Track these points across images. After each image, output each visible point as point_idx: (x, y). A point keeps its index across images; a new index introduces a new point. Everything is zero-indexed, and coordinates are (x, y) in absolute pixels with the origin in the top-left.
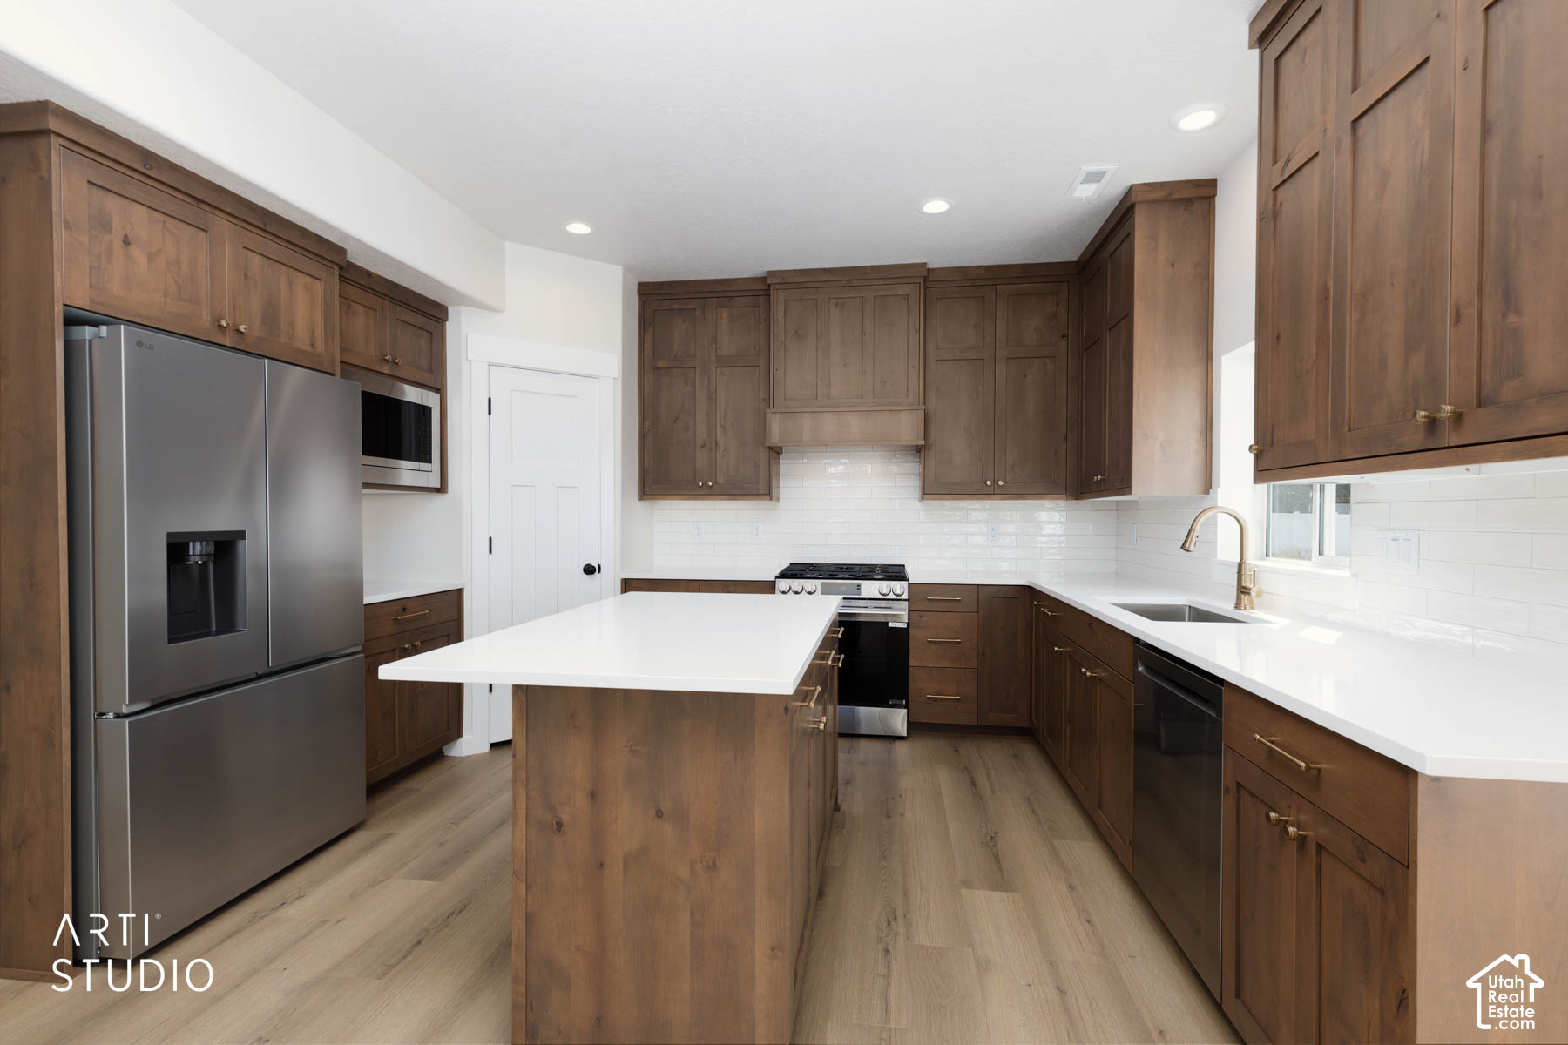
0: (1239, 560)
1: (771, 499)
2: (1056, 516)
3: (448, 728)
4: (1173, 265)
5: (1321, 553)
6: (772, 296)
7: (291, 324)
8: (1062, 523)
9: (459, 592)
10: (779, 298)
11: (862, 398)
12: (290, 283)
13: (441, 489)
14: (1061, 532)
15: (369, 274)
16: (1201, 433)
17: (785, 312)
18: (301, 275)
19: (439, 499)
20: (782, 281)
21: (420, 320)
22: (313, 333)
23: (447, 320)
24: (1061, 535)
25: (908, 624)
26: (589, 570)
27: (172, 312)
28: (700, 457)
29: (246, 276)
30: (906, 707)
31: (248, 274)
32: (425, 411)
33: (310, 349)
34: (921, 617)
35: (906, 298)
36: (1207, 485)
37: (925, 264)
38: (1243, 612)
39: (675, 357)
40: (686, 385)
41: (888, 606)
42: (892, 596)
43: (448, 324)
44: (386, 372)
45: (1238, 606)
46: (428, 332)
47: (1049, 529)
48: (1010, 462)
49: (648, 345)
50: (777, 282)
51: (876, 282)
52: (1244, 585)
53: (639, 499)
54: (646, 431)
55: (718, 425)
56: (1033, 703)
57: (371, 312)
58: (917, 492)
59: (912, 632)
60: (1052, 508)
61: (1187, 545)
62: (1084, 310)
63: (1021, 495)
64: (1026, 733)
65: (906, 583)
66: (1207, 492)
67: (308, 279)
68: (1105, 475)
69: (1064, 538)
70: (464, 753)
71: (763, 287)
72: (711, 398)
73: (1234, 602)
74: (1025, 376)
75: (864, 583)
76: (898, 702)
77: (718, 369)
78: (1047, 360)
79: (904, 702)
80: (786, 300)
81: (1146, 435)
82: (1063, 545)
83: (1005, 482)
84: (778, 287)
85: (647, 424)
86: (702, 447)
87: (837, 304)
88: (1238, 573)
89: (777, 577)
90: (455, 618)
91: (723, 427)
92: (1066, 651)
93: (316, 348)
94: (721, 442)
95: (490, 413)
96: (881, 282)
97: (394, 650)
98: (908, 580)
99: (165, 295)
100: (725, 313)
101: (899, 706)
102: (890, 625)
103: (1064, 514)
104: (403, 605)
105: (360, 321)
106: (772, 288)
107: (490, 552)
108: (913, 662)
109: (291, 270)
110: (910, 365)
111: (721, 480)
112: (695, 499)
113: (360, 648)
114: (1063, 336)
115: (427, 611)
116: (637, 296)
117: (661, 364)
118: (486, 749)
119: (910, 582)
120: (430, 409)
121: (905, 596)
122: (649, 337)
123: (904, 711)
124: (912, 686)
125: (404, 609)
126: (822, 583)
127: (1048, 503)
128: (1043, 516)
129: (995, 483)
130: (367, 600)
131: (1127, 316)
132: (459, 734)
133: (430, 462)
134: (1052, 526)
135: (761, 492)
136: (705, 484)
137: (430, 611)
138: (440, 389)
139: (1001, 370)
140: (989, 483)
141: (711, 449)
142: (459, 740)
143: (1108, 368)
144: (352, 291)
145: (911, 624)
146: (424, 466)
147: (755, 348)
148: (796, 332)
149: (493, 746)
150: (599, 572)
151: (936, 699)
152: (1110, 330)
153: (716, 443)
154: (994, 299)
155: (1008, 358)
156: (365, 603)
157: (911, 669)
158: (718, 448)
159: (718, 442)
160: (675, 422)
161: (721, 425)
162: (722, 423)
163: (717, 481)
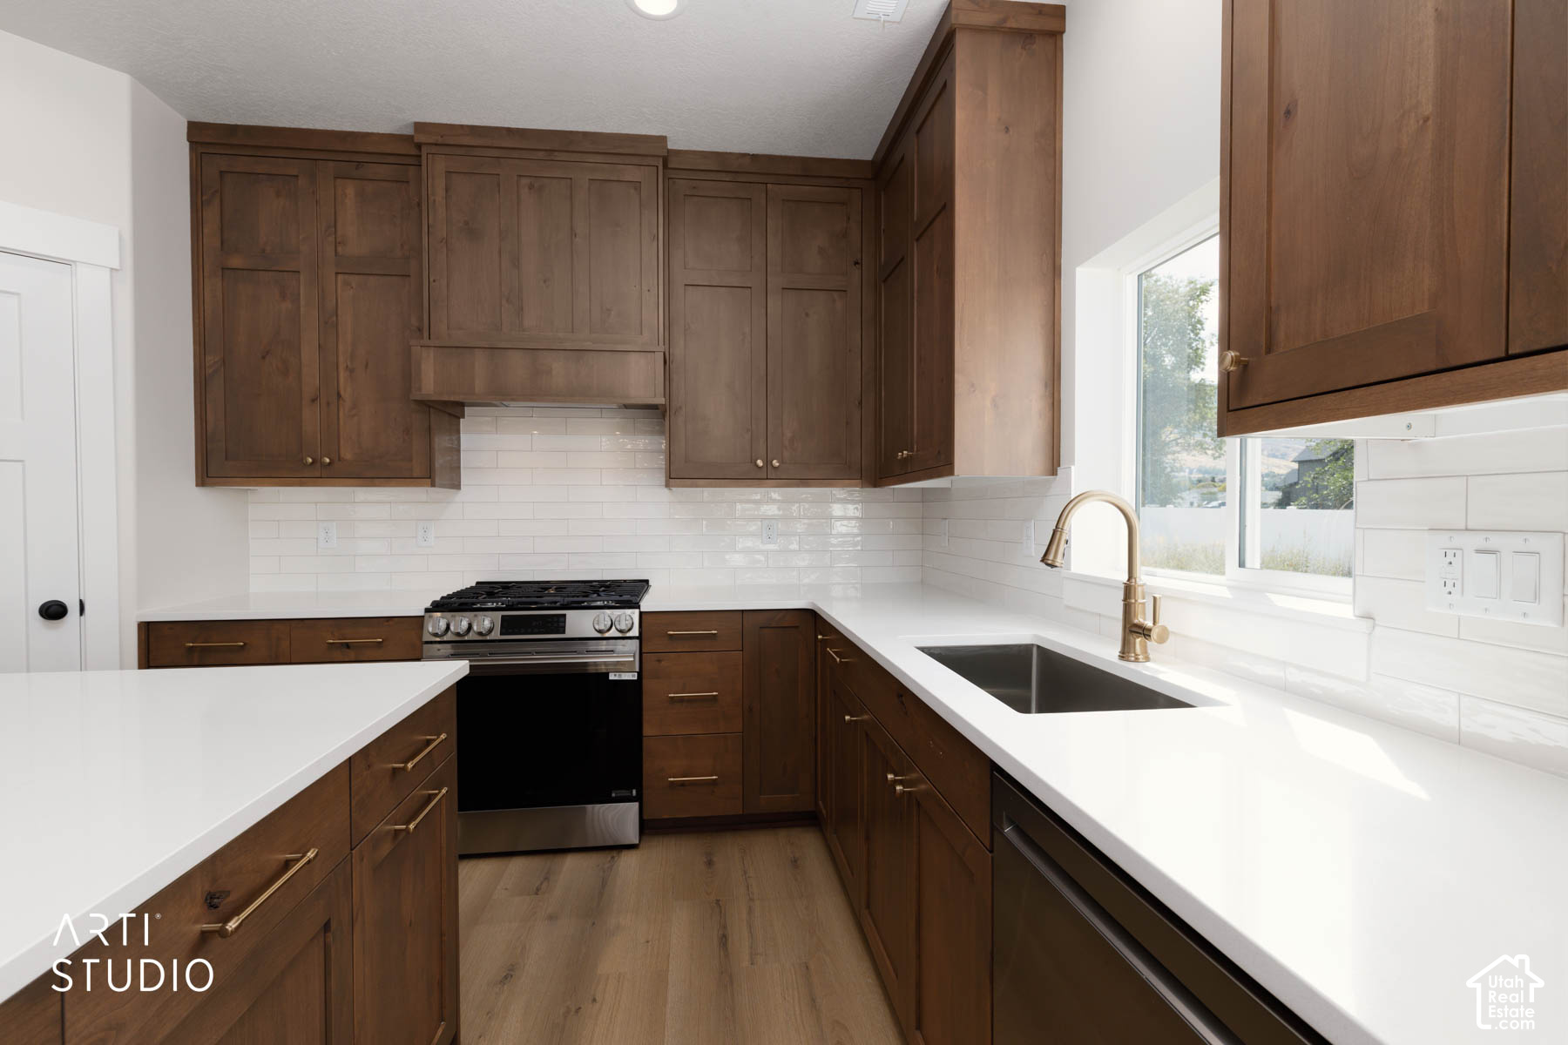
0: (1125, 578)
1: (433, 485)
2: (852, 510)
4: (1007, 129)
5: (1242, 564)
6: (424, 168)
8: (857, 518)
10: (437, 167)
11: (573, 332)
14: (856, 531)
16: (1046, 386)
17: (447, 191)
20: (440, 140)
24: (857, 535)
25: (640, 674)
26: (51, 611)
28: (311, 419)
30: (639, 799)
34: (659, 661)
35: (637, 185)
36: (1054, 460)
37: (663, 139)
38: (1132, 665)
39: (264, 251)
40: (282, 298)
41: (610, 648)
42: (613, 633)
45: (1124, 655)
47: (840, 527)
48: (788, 434)
49: (211, 227)
50: (431, 141)
51: (592, 158)
52: (1136, 621)
53: (197, 485)
54: (209, 371)
55: (342, 367)
56: (819, 779)
58: (661, 477)
59: (647, 684)
60: (842, 499)
61: (1051, 557)
62: (882, 227)
63: (803, 481)
64: (808, 819)
65: (637, 611)
66: (1054, 472)
68: (912, 452)
69: (859, 539)
71: (414, 151)
72: (330, 324)
73: (1119, 648)
74: (807, 315)
75: (571, 615)
76: (624, 793)
77: (340, 277)
78: (836, 295)
79: (634, 792)
80: (448, 172)
81: (973, 385)
82: (859, 548)
83: (782, 462)
84: (434, 149)
85: (210, 359)
86: (314, 400)
87: (531, 187)
88: (1125, 600)
89: (427, 610)
91: (351, 371)
92: (862, 721)
94: (347, 394)
96: (599, 158)
98: (639, 607)
100: (350, 189)
101: (629, 799)
102: (612, 677)
103: (859, 506)
106: (424, 150)
108: (647, 730)
110: (645, 288)
111: (347, 454)
112: (301, 485)
114: (856, 263)
116: (185, 146)
117: (236, 262)
119: (642, 610)
121: (635, 632)
122: (212, 215)
123: (635, 805)
124: (647, 766)
126: (503, 616)
127: (838, 492)
128: (837, 510)
129: (768, 462)
131: (945, 209)
134: (845, 522)
135: (415, 475)
136: (318, 462)
139: (774, 304)
140: (760, 463)
141: (328, 404)
143: (915, 295)
145: (644, 673)
147: (400, 246)
148: (466, 223)
150: (81, 612)
151: (683, 784)
152: (918, 240)
153: (339, 395)
154: (764, 202)
155: (783, 289)
157: (644, 739)
158: (341, 402)
159: (342, 393)
160: (264, 358)
161: (347, 367)
162: (349, 363)
163: (342, 456)
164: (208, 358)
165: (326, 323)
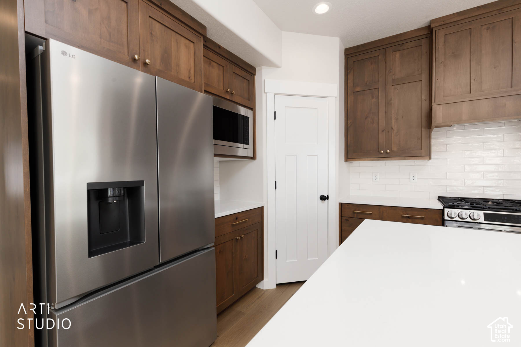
1: (429, 159)
3: (258, 276)
6: (434, 36)
7: (178, 65)
9: (262, 208)
10: (440, 35)
12: (177, 42)
13: (253, 158)
15: (219, 47)
17: (444, 42)
18: (183, 38)
19: (253, 163)
20: (442, 23)
21: (244, 74)
22: (190, 71)
23: (256, 75)
26: (323, 198)
27: (104, 48)
28: (382, 137)
29: (151, 33)
31: (153, 33)
32: (246, 119)
33: (188, 80)
39: (366, 84)
40: (373, 97)
43: (256, 76)
44: (228, 98)
46: (247, 80)
49: (351, 80)
50: (438, 25)
54: (349, 125)
55: (393, 118)
57: (221, 67)
67: (187, 41)
70: (265, 288)
77: (393, 86)
80: (445, 35)
84: (439, 28)
86: (383, 131)
87: (488, 28)
90: (261, 221)
91: (397, 119)
93: (192, 80)
94: (395, 128)
95: (275, 119)
97: (233, 239)
99: (101, 38)
100: (398, 55)
104: (236, 216)
105: (215, 72)
106: (434, 30)
107: (276, 188)
109: (177, 35)
111: (395, 149)
112: (378, 160)
113: (213, 244)
115: (247, 219)
116: (344, 56)
117: (358, 89)
118: (274, 287)
120: (248, 118)
122: (350, 77)
125: (237, 218)
126: (484, 213)
130: (217, 215)
132: (262, 279)
133: (248, 144)
135: (423, 155)
136: (385, 152)
137: (248, 219)
138: (252, 109)
141: (388, 132)
142: (262, 281)
144: (211, 55)
146: (246, 146)
147: (418, 70)
148: (453, 53)
149: (277, 285)
150: (328, 199)
153: (392, 128)
156: (215, 218)
158: (393, 130)
159: (393, 127)
160: (366, 119)
161: (395, 118)
162: (396, 117)
163: (393, 149)
164: (349, 121)
165: (388, 104)
